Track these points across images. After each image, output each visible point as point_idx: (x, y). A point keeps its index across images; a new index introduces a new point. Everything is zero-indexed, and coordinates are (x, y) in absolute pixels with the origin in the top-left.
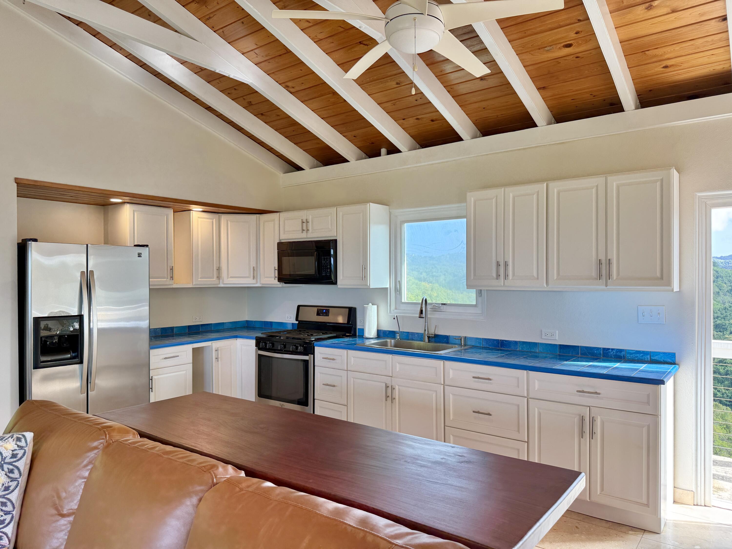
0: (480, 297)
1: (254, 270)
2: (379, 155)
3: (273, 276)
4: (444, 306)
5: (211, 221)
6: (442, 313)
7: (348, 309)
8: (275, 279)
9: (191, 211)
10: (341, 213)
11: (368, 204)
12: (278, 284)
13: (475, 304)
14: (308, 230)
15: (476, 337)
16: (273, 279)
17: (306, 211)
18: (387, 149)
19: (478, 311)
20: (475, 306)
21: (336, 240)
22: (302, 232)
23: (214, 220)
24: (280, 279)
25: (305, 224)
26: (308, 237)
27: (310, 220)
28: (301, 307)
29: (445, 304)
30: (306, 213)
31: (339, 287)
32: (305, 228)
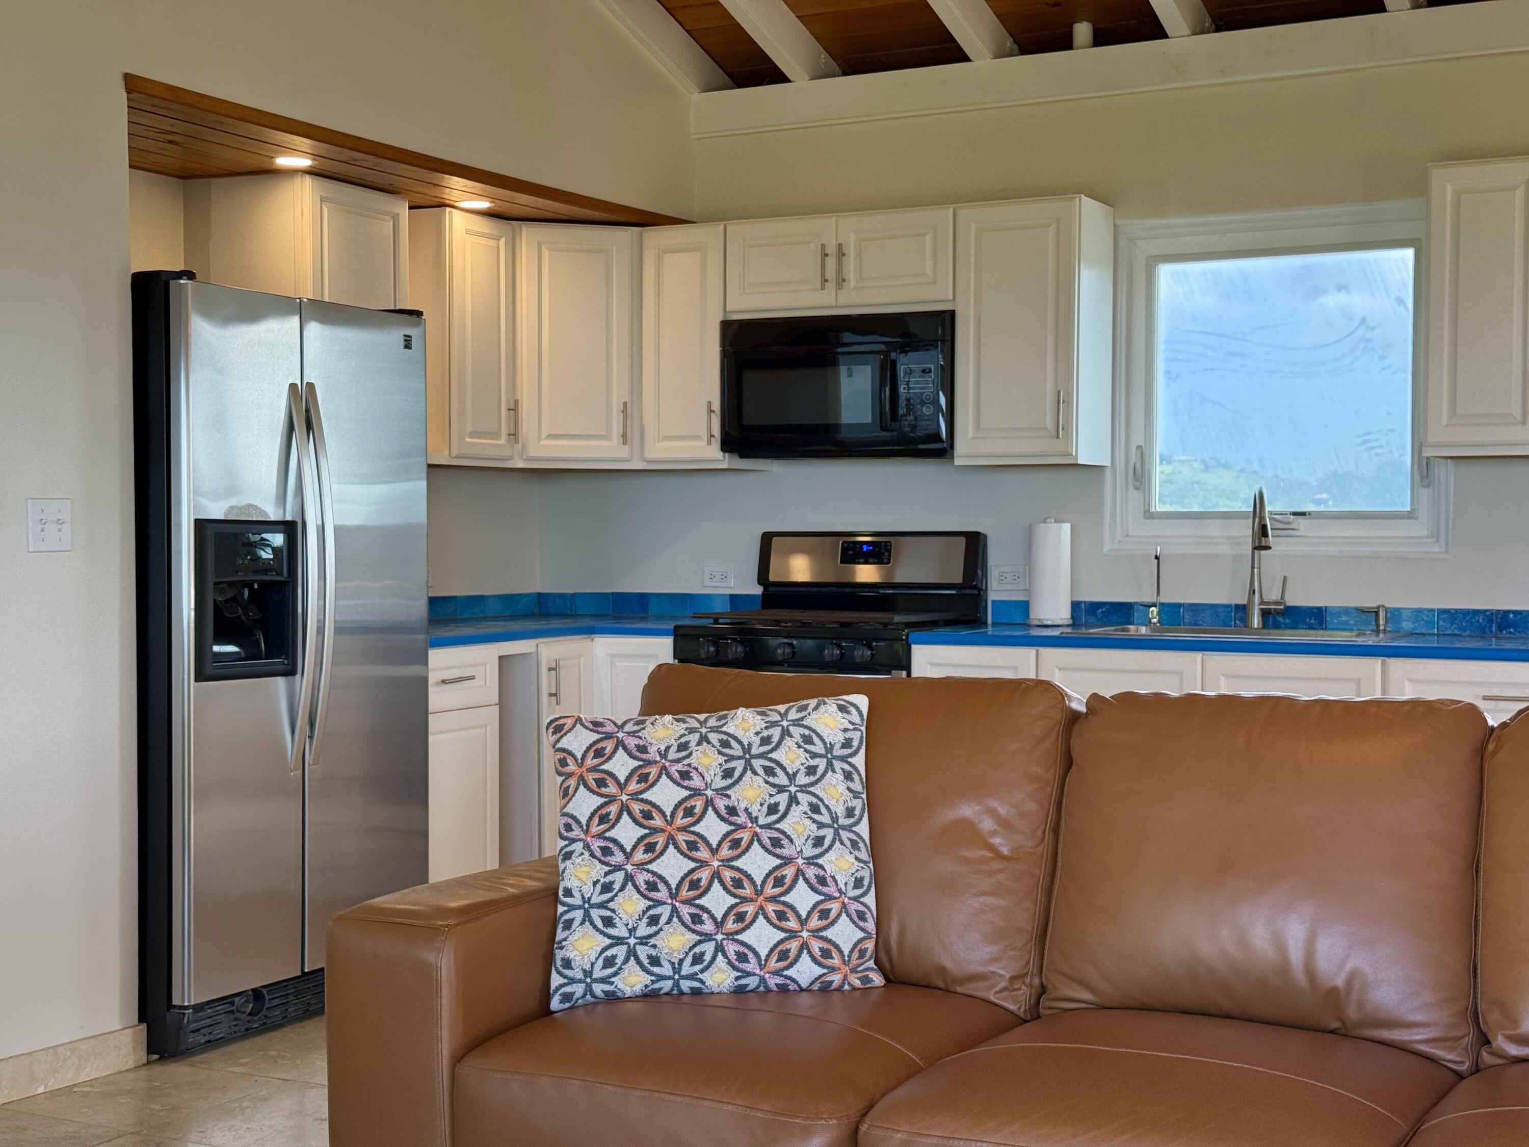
0: (1424, 487)
1: (624, 411)
2: (1065, 43)
3: (704, 434)
4: (1300, 520)
5: (493, 243)
6: (1299, 540)
7: (962, 540)
8: (709, 443)
9: (448, 209)
10: (973, 226)
11: (1078, 199)
12: (719, 460)
13: (1408, 509)
14: (844, 280)
15: (1417, 606)
16: (705, 443)
17: (834, 219)
18: (1093, 26)
19: (1418, 529)
20: (1410, 515)
21: (952, 314)
22: (823, 288)
23: (503, 240)
24: (729, 444)
25: (831, 262)
26: (841, 302)
27: (851, 249)
28: (775, 539)
29: (1303, 514)
30: (834, 223)
31: (958, 462)
32: (831, 274)
